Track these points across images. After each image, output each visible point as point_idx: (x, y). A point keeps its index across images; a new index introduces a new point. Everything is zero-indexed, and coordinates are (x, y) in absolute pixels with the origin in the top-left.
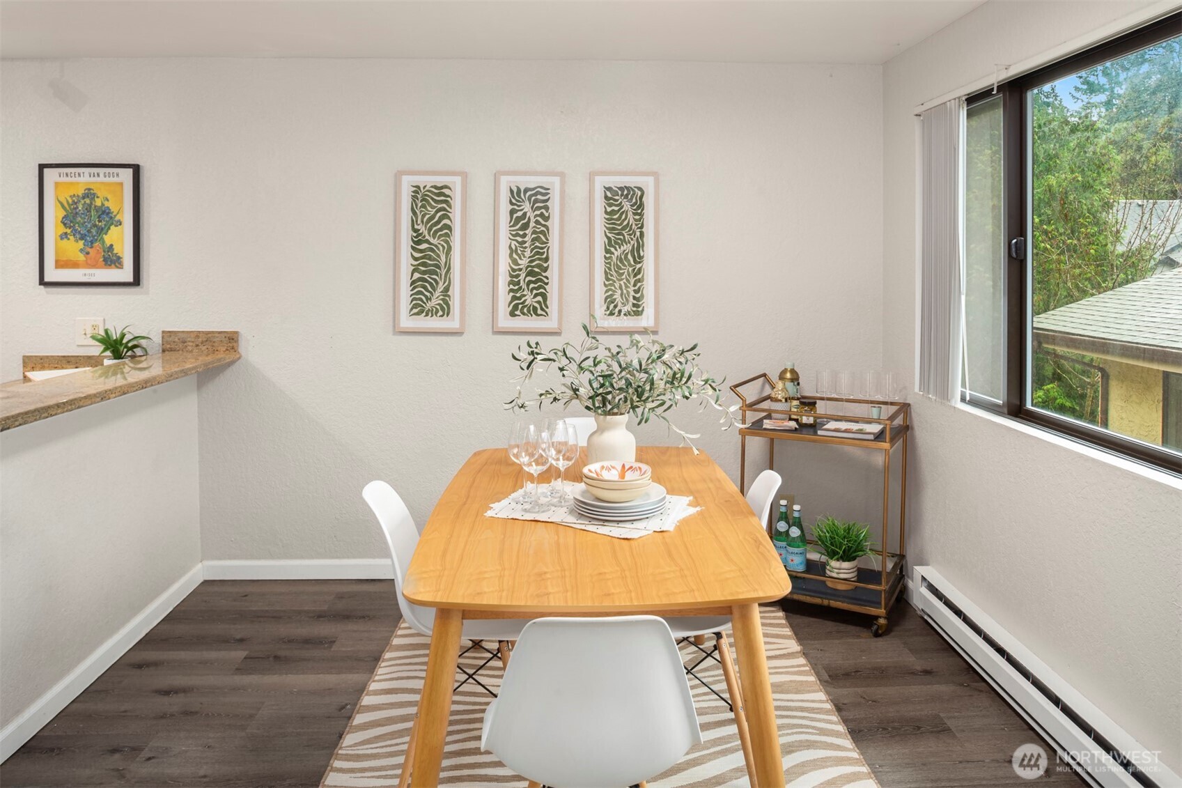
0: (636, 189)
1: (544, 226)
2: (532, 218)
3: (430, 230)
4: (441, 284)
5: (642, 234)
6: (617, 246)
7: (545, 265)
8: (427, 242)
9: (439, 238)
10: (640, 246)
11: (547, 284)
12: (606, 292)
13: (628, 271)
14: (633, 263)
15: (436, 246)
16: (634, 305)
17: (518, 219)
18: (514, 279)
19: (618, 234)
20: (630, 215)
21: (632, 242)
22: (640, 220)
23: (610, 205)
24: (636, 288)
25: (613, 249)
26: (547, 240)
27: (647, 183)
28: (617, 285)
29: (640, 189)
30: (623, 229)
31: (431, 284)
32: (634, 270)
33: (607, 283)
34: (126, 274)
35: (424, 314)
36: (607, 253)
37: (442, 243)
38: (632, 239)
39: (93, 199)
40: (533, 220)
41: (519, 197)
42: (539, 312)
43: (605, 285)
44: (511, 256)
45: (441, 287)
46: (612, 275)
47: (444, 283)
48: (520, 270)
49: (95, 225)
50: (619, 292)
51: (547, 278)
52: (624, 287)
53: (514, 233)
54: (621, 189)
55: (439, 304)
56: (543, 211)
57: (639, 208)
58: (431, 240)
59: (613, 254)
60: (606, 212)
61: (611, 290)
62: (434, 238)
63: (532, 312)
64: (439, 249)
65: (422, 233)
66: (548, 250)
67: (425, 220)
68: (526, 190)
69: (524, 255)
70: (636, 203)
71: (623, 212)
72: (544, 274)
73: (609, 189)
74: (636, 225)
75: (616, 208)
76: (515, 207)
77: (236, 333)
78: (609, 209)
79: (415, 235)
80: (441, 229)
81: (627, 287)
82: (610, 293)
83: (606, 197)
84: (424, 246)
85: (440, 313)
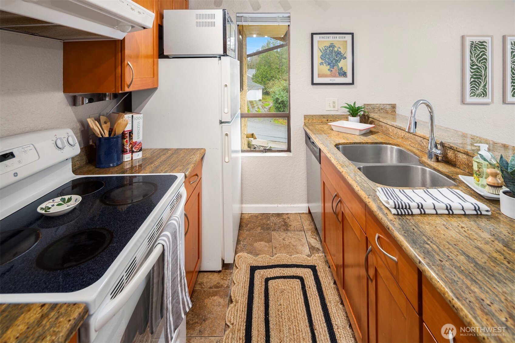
3: (477, 60)
4: (482, 83)
8: (476, 65)
9: (481, 64)
15: (480, 67)
18: (513, 81)
31: (478, 83)
34: (349, 80)
35: (476, 96)
37: (483, 65)
39: (334, 48)
44: (512, 71)
45: (482, 85)
47: (484, 83)
49: (334, 59)
53: (513, 61)
55: (482, 92)
58: (478, 64)
62: (479, 64)
64: (481, 68)
65: (474, 62)
67: (475, 56)
76: (513, 50)
77: (395, 104)
79: (472, 62)
80: (482, 60)
84: (475, 67)
85: (483, 95)
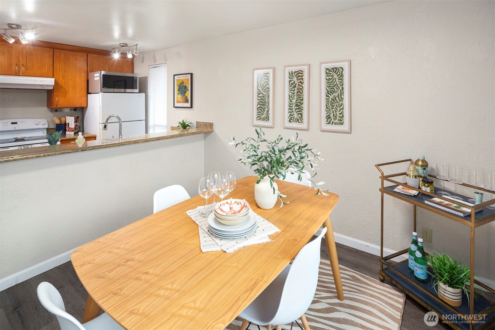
0: (340, 68)
1: (302, 86)
2: (297, 83)
3: (263, 89)
4: (266, 109)
5: (343, 88)
6: (331, 94)
7: (302, 102)
8: (262, 94)
9: (265, 92)
10: (342, 93)
11: (302, 110)
12: (327, 114)
13: (336, 105)
14: (338, 101)
15: (265, 95)
16: (339, 120)
17: (292, 84)
18: (291, 108)
19: (332, 89)
20: (337, 80)
21: (338, 92)
22: (342, 81)
23: (328, 76)
24: (340, 112)
25: (329, 95)
26: (303, 92)
27: (345, 66)
28: (331, 111)
29: (341, 68)
30: (334, 86)
31: (263, 109)
32: (339, 104)
33: (327, 110)
34: (188, 105)
35: (261, 120)
36: (327, 97)
37: (267, 94)
38: (338, 91)
39: (183, 84)
40: (297, 84)
41: (292, 75)
42: (300, 121)
43: (326, 111)
44: (289, 98)
45: (266, 111)
46: (329, 107)
48: (293, 104)
49: (184, 91)
50: (332, 114)
51: (302, 107)
52: (334, 112)
53: (290, 89)
54: (333, 69)
55: (266, 116)
56: (301, 80)
57: (341, 77)
59: (330, 97)
60: (326, 79)
61: (329, 113)
62: (264, 92)
63: (297, 121)
64: (266, 96)
65: (260, 91)
66: (303, 96)
67: (261, 86)
68: (295, 72)
69: (294, 98)
70: (339, 74)
71: (334, 79)
72: (301, 106)
73: (328, 69)
74: (340, 84)
75: (331, 77)
76: (291, 79)
77: (212, 123)
78: (328, 78)
79: (258, 91)
80: (266, 89)
81: (336, 112)
82: (328, 114)
83: (326, 73)
84: (261, 95)
85: (266, 120)
